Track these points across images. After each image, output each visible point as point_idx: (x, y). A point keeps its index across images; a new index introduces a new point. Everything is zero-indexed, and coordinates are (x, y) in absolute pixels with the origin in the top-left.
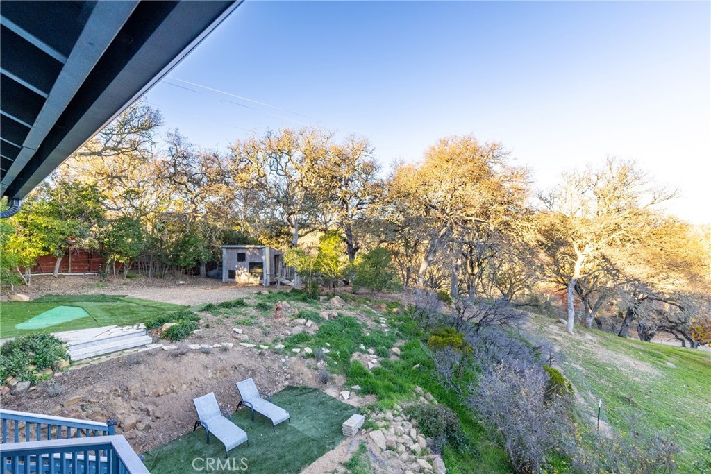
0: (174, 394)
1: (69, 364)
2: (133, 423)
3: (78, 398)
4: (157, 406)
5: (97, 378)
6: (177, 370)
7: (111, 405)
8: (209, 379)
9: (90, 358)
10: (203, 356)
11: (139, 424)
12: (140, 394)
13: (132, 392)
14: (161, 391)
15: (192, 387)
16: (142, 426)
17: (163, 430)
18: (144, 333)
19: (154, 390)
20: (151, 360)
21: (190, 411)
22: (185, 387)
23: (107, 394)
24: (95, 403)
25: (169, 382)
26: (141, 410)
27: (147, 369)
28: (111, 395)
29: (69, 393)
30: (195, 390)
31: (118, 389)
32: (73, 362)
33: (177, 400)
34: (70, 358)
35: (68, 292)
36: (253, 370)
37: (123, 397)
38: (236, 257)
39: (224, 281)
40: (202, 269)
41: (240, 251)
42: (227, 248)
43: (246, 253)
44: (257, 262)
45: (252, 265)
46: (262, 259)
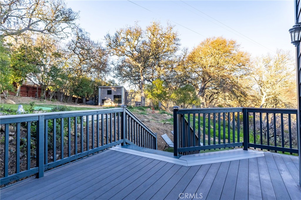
38: (107, 93)
39: (100, 105)
40: (84, 100)
41: (109, 89)
42: (101, 88)
43: (112, 91)
44: (118, 94)
45: (115, 97)
46: (121, 93)
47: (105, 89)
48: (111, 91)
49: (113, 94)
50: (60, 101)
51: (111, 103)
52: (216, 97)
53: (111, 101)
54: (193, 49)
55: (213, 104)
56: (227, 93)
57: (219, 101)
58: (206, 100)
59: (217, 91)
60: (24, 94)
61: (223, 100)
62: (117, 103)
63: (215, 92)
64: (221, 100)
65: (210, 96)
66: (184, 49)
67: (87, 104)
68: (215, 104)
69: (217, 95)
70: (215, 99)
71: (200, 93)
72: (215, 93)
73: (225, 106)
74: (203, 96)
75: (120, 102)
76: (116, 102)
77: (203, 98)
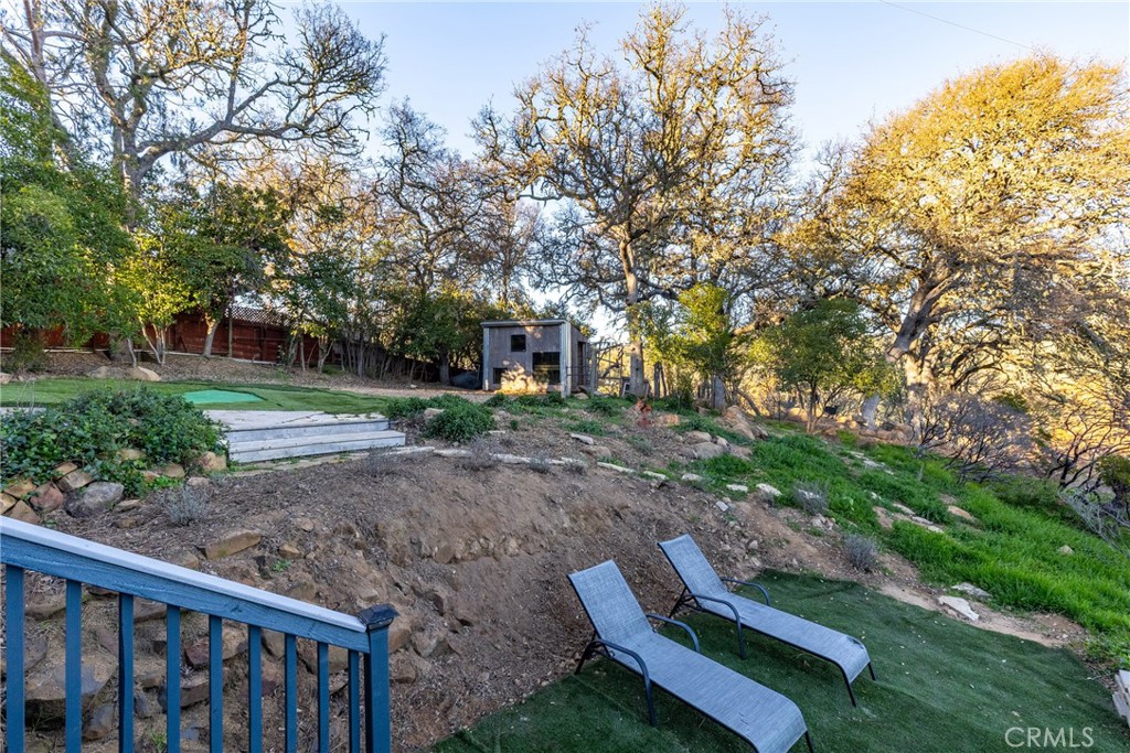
0: (489, 561)
1: (224, 466)
2: (405, 632)
3: (248, 537)
4: (456, 590)
5: (296, 496)
6: (486, 499)
7: (339, 569)
8: (564, 531)
9: (273, 461)
10: (534, 478)
11: (418, 634)
12: (409, 550)
13: (390, 541)
14: (459, 549)
15: (531, 547)
16: (428, 642)
17: (487, 662)
18: (385, 425)
19: (444, 544)
20: (417, 470)
21: (542, 612)
22: (513, 544)
23: (327, 537)
24: (295, 557)
25: (474, 526)
26: (419, 595)
27: (417, 489)
28: (337, 540)
29: (223, 521)
30: (538, 556)
31: (354, 526)
32: (236, 463)
33: (502, 576)
34: (227, 454)
35: (227, 379)
36: (660, 523)
37: (368, 553)
38: (509, 343)
39: (487, 388)
40: (444, 371)
41: (516, 332)
42: (491, 327)
43: (528, 336)
44: (549, 351)
45: (538, 359)
46: (558, 346)
47: (503, 331)
48: (523, 337)
49: (531, 348)
50: (357, 374)
51: (525, 380)
52: (990, 360)
53: (524, 373)
54: (867, 131)
55: (973, 390)
56: (1051, 343)
57: (1002, 377)
58: (935, 372)
59: (994, 336)
60: (251, 351)
61: (1027, 376)
62: (543, 382)
63: (986, 340)
64: (1012, 376)
65: (958, 355)
66: (827, 149)
67: (453, 385)
68: (979, 393)
69: (994, 352)
70: (984, 371)
71: (905, 340)
72: (981, 345)
73: (1032, 399)
74: (920, 357)
75: (554, 377)
76: (540, 377)
77: (922, 366)
